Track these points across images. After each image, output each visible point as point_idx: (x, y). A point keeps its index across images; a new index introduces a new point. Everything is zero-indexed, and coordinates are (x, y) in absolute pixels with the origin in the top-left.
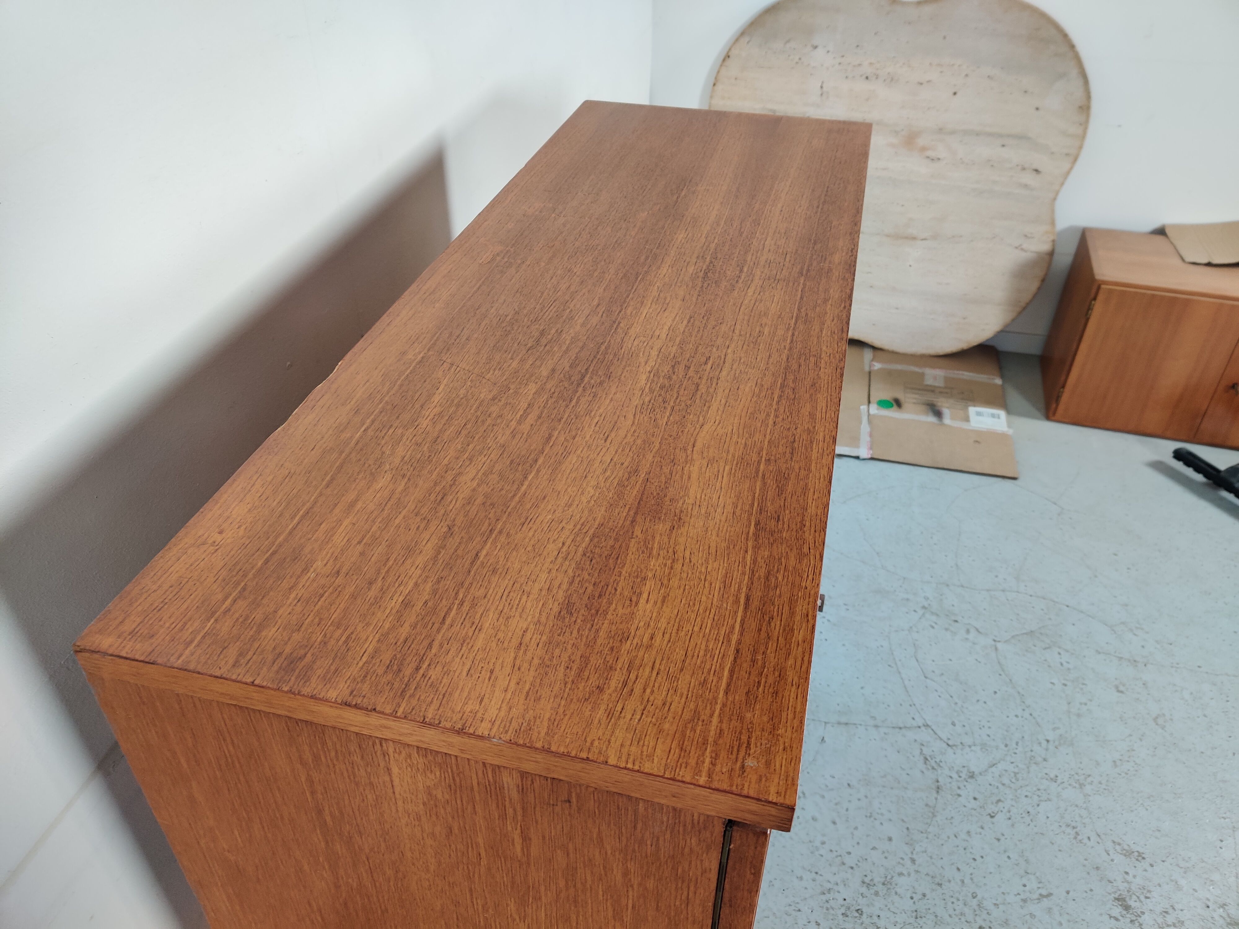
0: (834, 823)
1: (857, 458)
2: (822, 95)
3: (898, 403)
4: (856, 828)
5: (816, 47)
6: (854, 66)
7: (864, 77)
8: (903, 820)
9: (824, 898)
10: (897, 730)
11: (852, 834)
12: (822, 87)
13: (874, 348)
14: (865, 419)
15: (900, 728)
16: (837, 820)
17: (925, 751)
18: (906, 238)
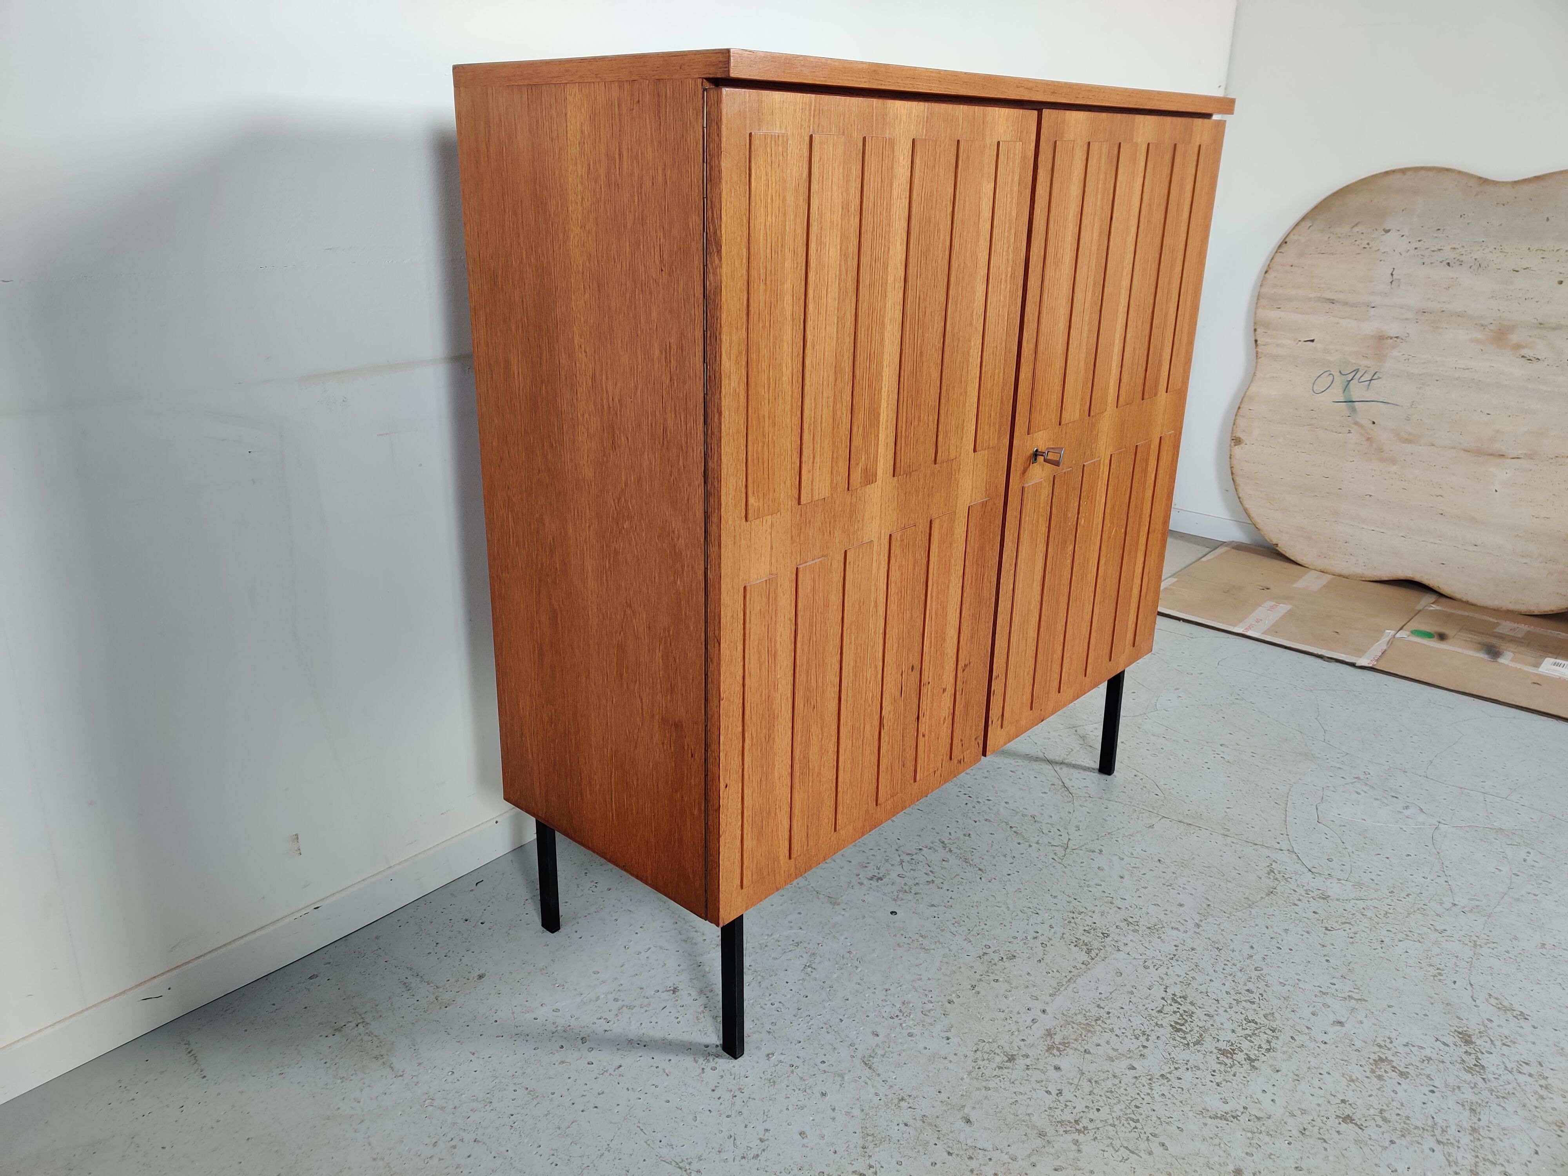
0: (1122, 877)
1: (1353, 665)
2: (1391, 283)
3: (1442, 637)
4: (1145, 888)
5: (1388, 231)
6: (1433, 251)
7: (1445, 263)
8: (1207, 899)
9: (1071, 915)
10: (1251, 845)
11: (1138, 890)
12: (1392, 274)
13: (1441, 595)
14: (1385, 639)
15: (1256, 844)
16: (1126, 877)
17: (1274, 865)
18: (1491, 455)
